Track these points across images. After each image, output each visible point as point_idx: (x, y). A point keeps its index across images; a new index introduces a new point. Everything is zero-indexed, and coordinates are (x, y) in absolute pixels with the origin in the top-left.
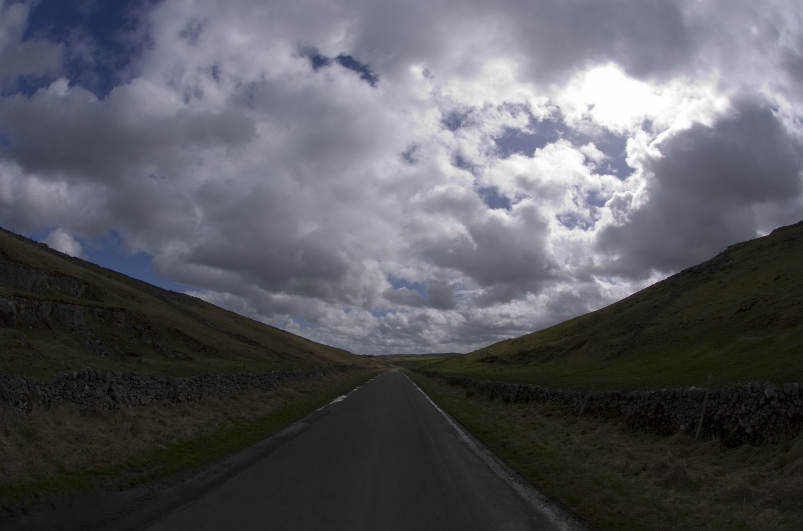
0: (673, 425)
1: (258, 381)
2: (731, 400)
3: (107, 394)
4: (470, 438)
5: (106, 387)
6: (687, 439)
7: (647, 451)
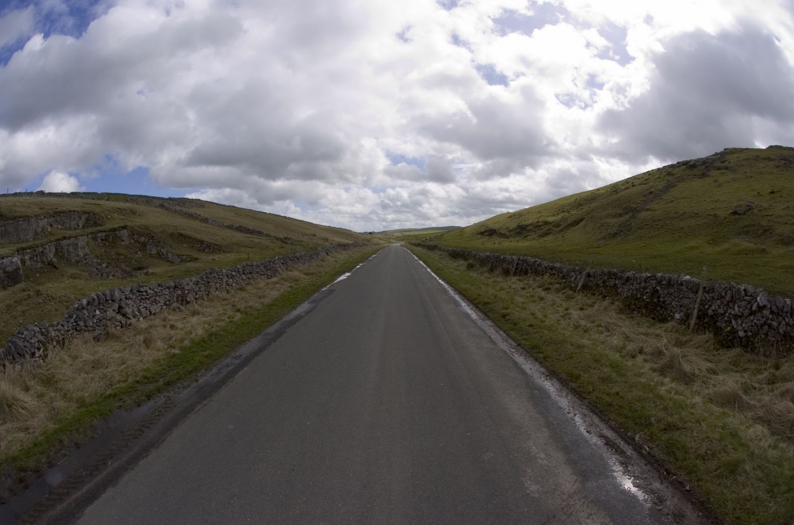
0: (668, 312)
1: (263, 269)
2: (725, 298)
3: (117, 313)
4: (471, 309)
5: (116, 306)
6: (682, 328)
7: (643, 334)
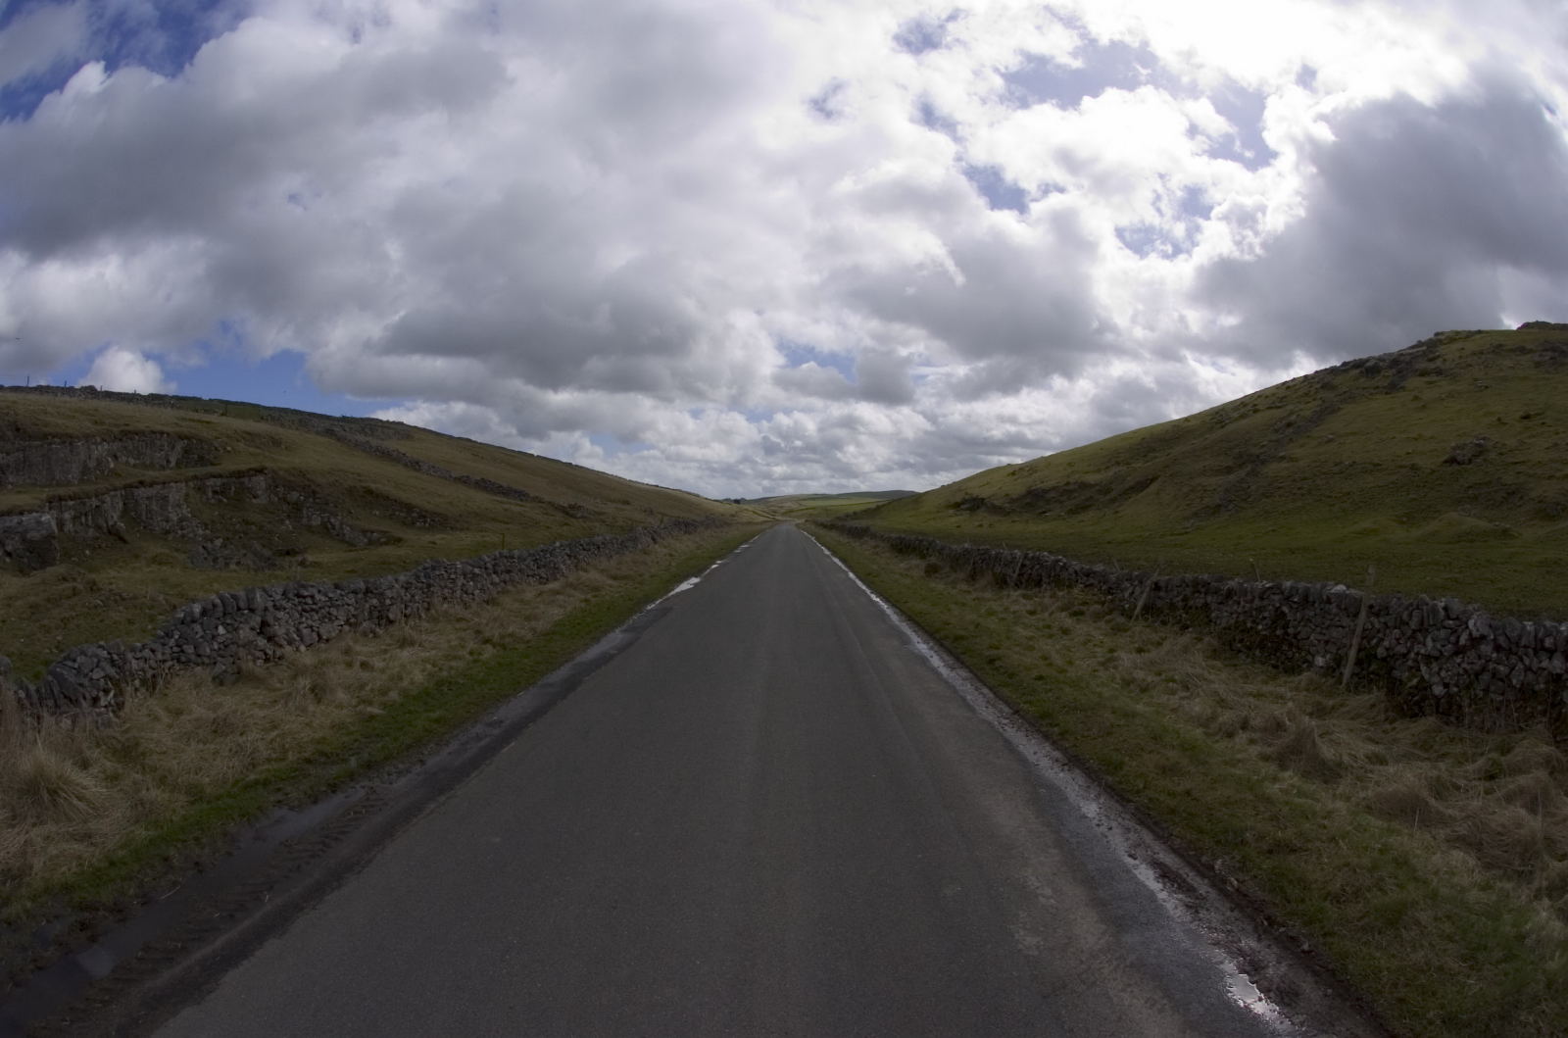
0: (1303, 654)
2: (1408, 624)
3: (259, 634)
4: (931, 648)
5: (256, 620)
6: (1328, 683)
7: (1250, 694)
